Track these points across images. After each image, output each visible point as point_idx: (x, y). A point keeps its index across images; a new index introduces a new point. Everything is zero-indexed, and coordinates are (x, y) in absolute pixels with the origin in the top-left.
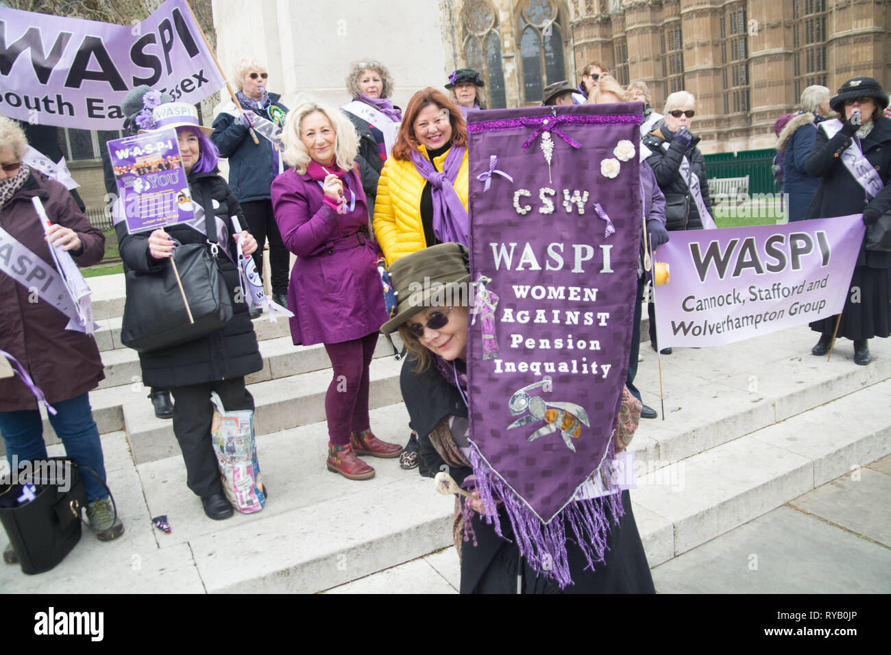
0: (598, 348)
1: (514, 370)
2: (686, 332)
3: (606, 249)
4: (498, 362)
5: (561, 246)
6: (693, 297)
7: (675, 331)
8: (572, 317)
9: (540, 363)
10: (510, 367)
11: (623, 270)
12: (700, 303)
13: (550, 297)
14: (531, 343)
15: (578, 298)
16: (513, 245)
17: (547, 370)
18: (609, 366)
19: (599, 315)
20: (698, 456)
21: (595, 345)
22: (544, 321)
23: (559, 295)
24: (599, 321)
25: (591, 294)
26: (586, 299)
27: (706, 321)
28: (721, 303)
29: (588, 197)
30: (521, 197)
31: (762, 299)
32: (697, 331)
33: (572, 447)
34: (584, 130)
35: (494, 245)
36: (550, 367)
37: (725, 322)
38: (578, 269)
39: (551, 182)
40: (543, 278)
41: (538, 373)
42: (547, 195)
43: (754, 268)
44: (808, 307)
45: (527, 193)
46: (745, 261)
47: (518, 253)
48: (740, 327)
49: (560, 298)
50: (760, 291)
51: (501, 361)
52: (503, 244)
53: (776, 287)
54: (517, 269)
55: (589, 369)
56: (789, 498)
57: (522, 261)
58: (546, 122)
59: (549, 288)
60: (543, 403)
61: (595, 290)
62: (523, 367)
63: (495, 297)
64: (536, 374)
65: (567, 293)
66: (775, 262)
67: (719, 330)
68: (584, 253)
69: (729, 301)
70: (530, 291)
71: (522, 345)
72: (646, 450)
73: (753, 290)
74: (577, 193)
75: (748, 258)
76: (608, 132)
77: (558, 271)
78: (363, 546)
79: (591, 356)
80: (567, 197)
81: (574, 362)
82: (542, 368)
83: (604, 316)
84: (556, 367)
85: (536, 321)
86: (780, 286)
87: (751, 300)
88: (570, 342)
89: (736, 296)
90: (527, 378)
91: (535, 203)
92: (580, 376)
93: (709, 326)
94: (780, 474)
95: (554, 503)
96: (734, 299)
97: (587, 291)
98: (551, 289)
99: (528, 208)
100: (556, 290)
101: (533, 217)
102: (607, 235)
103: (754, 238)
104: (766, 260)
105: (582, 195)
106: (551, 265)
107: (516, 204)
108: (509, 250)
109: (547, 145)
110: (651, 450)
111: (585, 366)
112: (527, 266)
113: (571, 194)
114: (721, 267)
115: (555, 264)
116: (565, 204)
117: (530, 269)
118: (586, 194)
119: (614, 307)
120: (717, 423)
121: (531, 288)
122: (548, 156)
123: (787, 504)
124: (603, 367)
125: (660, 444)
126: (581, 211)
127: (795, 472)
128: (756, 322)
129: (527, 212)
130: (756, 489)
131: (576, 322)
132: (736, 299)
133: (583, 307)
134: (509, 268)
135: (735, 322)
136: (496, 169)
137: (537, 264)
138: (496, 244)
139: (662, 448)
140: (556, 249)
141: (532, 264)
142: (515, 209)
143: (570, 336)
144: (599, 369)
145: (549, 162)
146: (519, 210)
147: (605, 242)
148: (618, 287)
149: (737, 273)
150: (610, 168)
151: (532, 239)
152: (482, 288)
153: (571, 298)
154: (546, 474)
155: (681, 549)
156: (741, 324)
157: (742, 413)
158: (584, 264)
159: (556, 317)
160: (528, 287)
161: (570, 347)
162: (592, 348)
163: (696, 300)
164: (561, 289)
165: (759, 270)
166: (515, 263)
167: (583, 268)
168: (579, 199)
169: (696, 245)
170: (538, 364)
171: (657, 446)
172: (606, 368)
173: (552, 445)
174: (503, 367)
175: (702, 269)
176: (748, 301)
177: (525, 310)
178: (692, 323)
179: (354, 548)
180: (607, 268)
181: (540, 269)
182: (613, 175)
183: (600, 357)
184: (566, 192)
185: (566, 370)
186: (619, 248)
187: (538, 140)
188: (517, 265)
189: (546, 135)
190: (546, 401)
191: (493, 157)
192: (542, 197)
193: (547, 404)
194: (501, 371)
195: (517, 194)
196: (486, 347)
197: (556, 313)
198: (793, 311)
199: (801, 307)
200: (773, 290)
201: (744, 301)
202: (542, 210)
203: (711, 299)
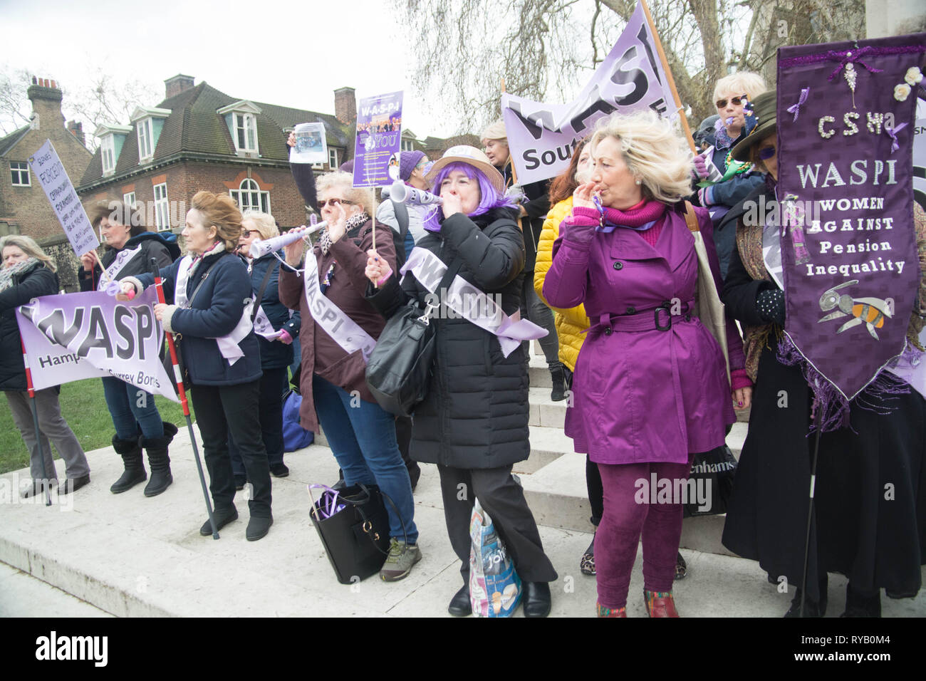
0: (889, 248)
1: (824, 273)
3: (892, 164)
4: (810, 266)
5: (865, 163)
9: (849, 266)
10: (821, 270)
13: (855, 208)
14: (838, 249)
16: (818, 166)
17: (855, 271)
18: (903, 263)
19: (885, 220)
21: (887, 246)
22: (851, 229)
23: (863, 205)
24: (886, 225)
30: (826, 123)
33: (876, 336)
35: (800, 167)
36: (856, 269)
38: (876, 182)
39: (854, 107)
40: (849, 192)
41: (846, 274)
42: (852, 119)
45: (831, 119)
47: (823, 173)
49: (864, 208)
51: (812, 265)
52: (809, 166)
54: (823, 186)
55: (886, 266)
57: (827, 179)
58: (849, 54)
59: (854, 200)
60: (851, 300)
61: (882, 199)
62: (832, 270)
64: (845, 275)
70: (835, 204)
71: (830, 251)
76: (899, 61)
77: (864, 184)
79: (886, 255)
80: (870, 120)
81: (873, 262)
82: (850, 270)
83: (889, 221)
84: (861, 268)
85: (843, 229)
88: (868, 245)
90: (839, 278)
91: (840, 126)
92: (880, 273)
95: (856, 383)
98: (856, 201)
99: (832, 132)
100: (860, 201)
101: (837, 139)
102: (893, 151)
106: (855, 180)
107: (821, 130)
108: (814, 170)
109: (851, 75)
111: (881, 264)
112: (832, 183)
113: (873, 116)
115: (858, 179)
116: (868, 125)
117: (835, 185)
119: (896, 213)
121: (837, 201)
122: (852, 85)
124: (898, 264)
126: (878, 132)
129: (832, 136)
134: (815, 186)
137: (842, 181)
138: (803, 166)
140: (859, 166)
141: (837, 180)
142: (820, 134)
143: (868, 240)
144: (894, 266)
145: (853, 89)
146: (824, 135)
150: (902, 93)
151: (835, 158)
153: (871, 207)
154: (851, 359)
159: (860, 224)
160: (833, 201)
161: (869, 249)
162: (884, 249)
164: (865, 200)
166: (820, 181)
167: (878, 180)
168: (879, 121)
170: (847, 267)
172: (901, 265)
173: (857, 335)
174: (814, 270)
177: (832, 221)
180: (892, 180)
181: (845, 184)
182: (903, 99)
184: (869, 115)
185: (868, 270)
187: (842, 71)
188: (823, 183)
189: (850, 66)
190: (853, 298)
191: (805, 91)
192: (846, 121)
193: (855, 300)
194: (813, 274)
195: (822, 121)
196: (798, 254)
197: (860, 221)
202: (846, 133)
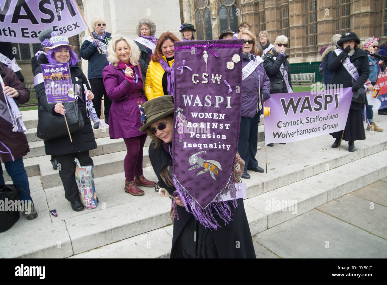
0: (225, 138)
1: (191, 147)
2: (279, 136)
3: (229, 98)
4: (185, 143)
5: (211, 97)
6: (281, 122)
7: (275, 136)
8: (215, 126)
9: (202, 144)
10: (190, 145)
11: (236, 107)
12: (284, 124)
13: (206, 117)
14: (198, 136)
15: (217, 118)
16: (192, 96)
17: (205, 147)
18: (230, 146)
19: (226, 125)
20: (281, 188)
21: (224, 137)
23: (210, 116)
24: (226, 127)
25: (222, 116)
26: (220, 118)
27: (287, 132)
28: (294, 124)
29: (222, 77)
30: (195, 77)
31: (311, 122)
32: (284, 136)
33: (214, 178)
34: (220, 50)
35: (184, 96)
36: (206, 146)
37: (296, 132)
38: (217, 106)
39: (207, 71)
40: (203, 110)
41: (201, 148)
42: (205, 76)
43: (309, 109)
44: (330, 127)
45: (197, 75)
46: (305, 106)
47: (194, 99)
48: (302, 134)
49: (210, 118)
50: (311, 119)
51: (186, 143)
52: (188, 96)
53: (317, 117)
54: (193, 106)
55: (222, 146)
56: (317, 206)
57: (195, 103)
58: (205, 46)
59: (206, 114)
60: (202, 160)
61: (224, 115)
62: (195, 145)
63: (184, 117)
64: (200, 148)
65: (213, 116)
66: (318, 107)
67: (293, 135)
68: (220, 100)
69: (298, 123)
70: (198, 115)
71: (195, 136)
72: (258, 185)
73: (308, 118)
74: (217, 75)
75: (306, 105)
76: (230, 51)
77: (211, 106)
78: (137, 222)
79: (223, 141)
80: (213, 77)
81: (215, 144)
82: (203, 146)
83: (227, 125)
84: (208, 146)
86: (319, 117)
87: (307, 123)
88: (214, 135)
89: (301, 121)
90: (196, 150)
91: (200, 79)
92: (218, 149)
93: (289, 134)
94: (313, 196)
95: (207, 201)
96: (300, 122)
97: (221, 115)
98: (207, 114)
99: (198, 81)
100: (208, 114)
101: (200, 85)
102: (229, 92)
103: (309, 96)
104: (314, 106)
105: (219, 76)
106: (207, 105)
107: (193, 80)
108: (190, 98)
109: (205, 56)
110: (260, 185)
111: (220, 145)
112: (197, 105)
113: (215, 76)
114: (295, 109)
116: (212, 80)
117: (198, 106)
118: (221, 76)
119: (232, 122)
120: (289, 175)
121: (199, 113)
122: (206, 60)
123: (316, 208)
124: (227, 146)
125: (264, 183)
126: (219, 83)
127: (319, 195)
128: (309, 132)
129: (198, 83)
130: (303, 202)
131: (216, 127)
132: (301, 122)
133: (219, 121)
134: (190, 105)
135: (300, 132)
136: (185, 65)
137: (201, 104)
138: (185, 96)
139: (265, 185)
140: (208, 98)
141: (199, 104)
142: (193, 81)
143: (214, 133)
144: (225, 147)
145: (206, 62)
146: (194, 82)
147: (228, 95)
148: (233, 114)
149: (301, 111)
150: (230, 65)
151: (199, 94)
152: (179, 113)
153: (214, 118)
154: (204, 189)
155: (270, 226)
156: (303, 133)
157: (300, 171)
158: (220, 104)
160: (197, 113)
161: (214, 137)
162: (223, 138)
163: (283, 123)
164: (211, 114)
165: (311, 110)
166: (192, 104)
167: (219, 106)
168: (218, 78)
169: (284, 99)
170: (201, 144)
171: (263, 184)
172: (228, 147)
173: (206, 177)
174: (187, 145)
175: (286, 110)
176: (305, 123)
177: (196, 122)
178: (281, 132)
179: (133, 223)
180: (229, 106)
181: (202, 106)
182: (231, 68)
183: (226, 142)
184: (213, 75)
185: (212, 147)
186: (234, 98)
187: (202, 54)
188: (193, 105)
189: (205, 52)
190: (204, 159)
191: (184, 60)
192: (203, 77)
193: (204, 160)
194: (186, 147)
195: (193, 75)
196: (180, 137)
198: (324, 128)
199: (327, 126)
200: (316, 118)
201: (304, 123)
202: (203, 82)
203: (290, 122)
